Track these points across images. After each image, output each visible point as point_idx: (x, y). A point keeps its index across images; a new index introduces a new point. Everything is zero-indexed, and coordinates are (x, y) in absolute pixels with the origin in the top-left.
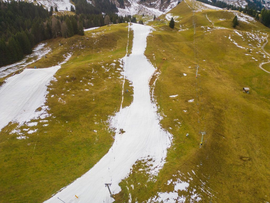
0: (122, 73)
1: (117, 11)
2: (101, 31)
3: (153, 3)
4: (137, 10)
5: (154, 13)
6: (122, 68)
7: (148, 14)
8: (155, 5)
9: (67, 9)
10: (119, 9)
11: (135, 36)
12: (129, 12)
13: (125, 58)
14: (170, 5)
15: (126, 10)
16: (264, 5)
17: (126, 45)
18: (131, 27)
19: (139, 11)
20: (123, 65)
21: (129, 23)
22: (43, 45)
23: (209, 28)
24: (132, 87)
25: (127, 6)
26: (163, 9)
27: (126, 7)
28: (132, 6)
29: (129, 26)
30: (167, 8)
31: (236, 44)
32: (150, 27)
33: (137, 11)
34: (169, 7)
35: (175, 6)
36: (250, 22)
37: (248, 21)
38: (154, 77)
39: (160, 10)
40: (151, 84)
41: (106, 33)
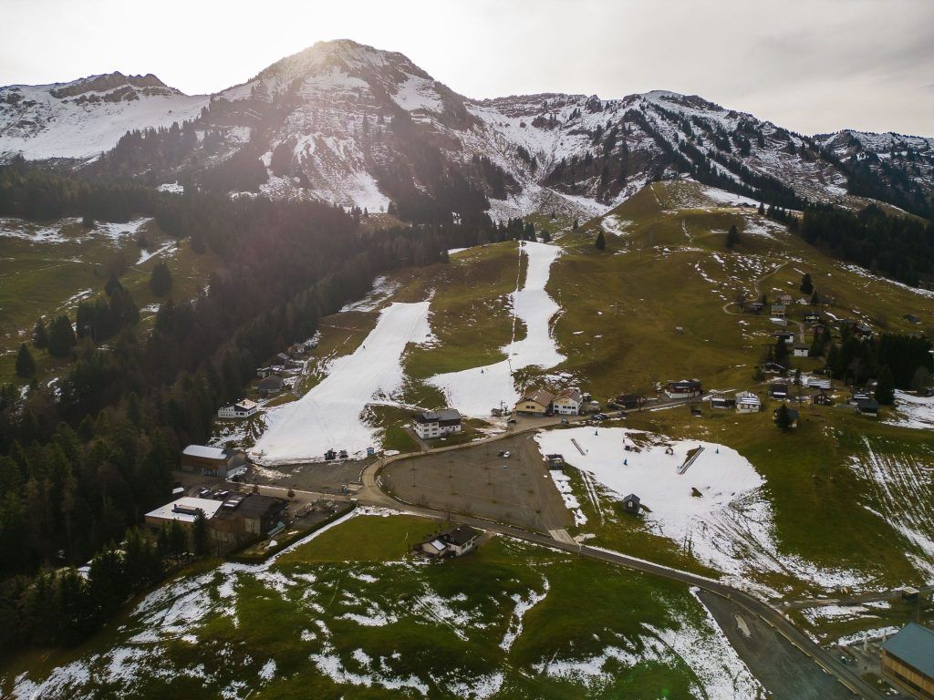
0: (511, 311)
1: (488, 207)
2: (473, 256)
3: (581, 183)
4: (536, 201)
5: (582, 209)
6: (511, 306)
7: (566, 212)
8: (586, 187)
9: (382, 209)
10: (492, 201)
11: (530, 263)
12: (516, 207)
13: (515, 294)
14: (625, 189)
15: (510, 203)
16: (919, 180)
17: (516, 277)
18: (524, 248)
19: (543, 205)
20: (512, 301)
21: (520, 242)
22: (384, 278)
23: (667, 249)
24: (525, 326)
25: (513, 193)
26: (607, 198)
27: (509, 196)
28: (525, 191)
29: (521, 247)
30: (616, 195)
31: (705, 275)
32: (558, 248)
33: (538, 205)
34: (622, 194)
35: (638, 190)
36: (777, 235)
37: (772, 233)
38: (555, 316)
39: (599, 201)
40: (551, 322)
41: (482, 259)
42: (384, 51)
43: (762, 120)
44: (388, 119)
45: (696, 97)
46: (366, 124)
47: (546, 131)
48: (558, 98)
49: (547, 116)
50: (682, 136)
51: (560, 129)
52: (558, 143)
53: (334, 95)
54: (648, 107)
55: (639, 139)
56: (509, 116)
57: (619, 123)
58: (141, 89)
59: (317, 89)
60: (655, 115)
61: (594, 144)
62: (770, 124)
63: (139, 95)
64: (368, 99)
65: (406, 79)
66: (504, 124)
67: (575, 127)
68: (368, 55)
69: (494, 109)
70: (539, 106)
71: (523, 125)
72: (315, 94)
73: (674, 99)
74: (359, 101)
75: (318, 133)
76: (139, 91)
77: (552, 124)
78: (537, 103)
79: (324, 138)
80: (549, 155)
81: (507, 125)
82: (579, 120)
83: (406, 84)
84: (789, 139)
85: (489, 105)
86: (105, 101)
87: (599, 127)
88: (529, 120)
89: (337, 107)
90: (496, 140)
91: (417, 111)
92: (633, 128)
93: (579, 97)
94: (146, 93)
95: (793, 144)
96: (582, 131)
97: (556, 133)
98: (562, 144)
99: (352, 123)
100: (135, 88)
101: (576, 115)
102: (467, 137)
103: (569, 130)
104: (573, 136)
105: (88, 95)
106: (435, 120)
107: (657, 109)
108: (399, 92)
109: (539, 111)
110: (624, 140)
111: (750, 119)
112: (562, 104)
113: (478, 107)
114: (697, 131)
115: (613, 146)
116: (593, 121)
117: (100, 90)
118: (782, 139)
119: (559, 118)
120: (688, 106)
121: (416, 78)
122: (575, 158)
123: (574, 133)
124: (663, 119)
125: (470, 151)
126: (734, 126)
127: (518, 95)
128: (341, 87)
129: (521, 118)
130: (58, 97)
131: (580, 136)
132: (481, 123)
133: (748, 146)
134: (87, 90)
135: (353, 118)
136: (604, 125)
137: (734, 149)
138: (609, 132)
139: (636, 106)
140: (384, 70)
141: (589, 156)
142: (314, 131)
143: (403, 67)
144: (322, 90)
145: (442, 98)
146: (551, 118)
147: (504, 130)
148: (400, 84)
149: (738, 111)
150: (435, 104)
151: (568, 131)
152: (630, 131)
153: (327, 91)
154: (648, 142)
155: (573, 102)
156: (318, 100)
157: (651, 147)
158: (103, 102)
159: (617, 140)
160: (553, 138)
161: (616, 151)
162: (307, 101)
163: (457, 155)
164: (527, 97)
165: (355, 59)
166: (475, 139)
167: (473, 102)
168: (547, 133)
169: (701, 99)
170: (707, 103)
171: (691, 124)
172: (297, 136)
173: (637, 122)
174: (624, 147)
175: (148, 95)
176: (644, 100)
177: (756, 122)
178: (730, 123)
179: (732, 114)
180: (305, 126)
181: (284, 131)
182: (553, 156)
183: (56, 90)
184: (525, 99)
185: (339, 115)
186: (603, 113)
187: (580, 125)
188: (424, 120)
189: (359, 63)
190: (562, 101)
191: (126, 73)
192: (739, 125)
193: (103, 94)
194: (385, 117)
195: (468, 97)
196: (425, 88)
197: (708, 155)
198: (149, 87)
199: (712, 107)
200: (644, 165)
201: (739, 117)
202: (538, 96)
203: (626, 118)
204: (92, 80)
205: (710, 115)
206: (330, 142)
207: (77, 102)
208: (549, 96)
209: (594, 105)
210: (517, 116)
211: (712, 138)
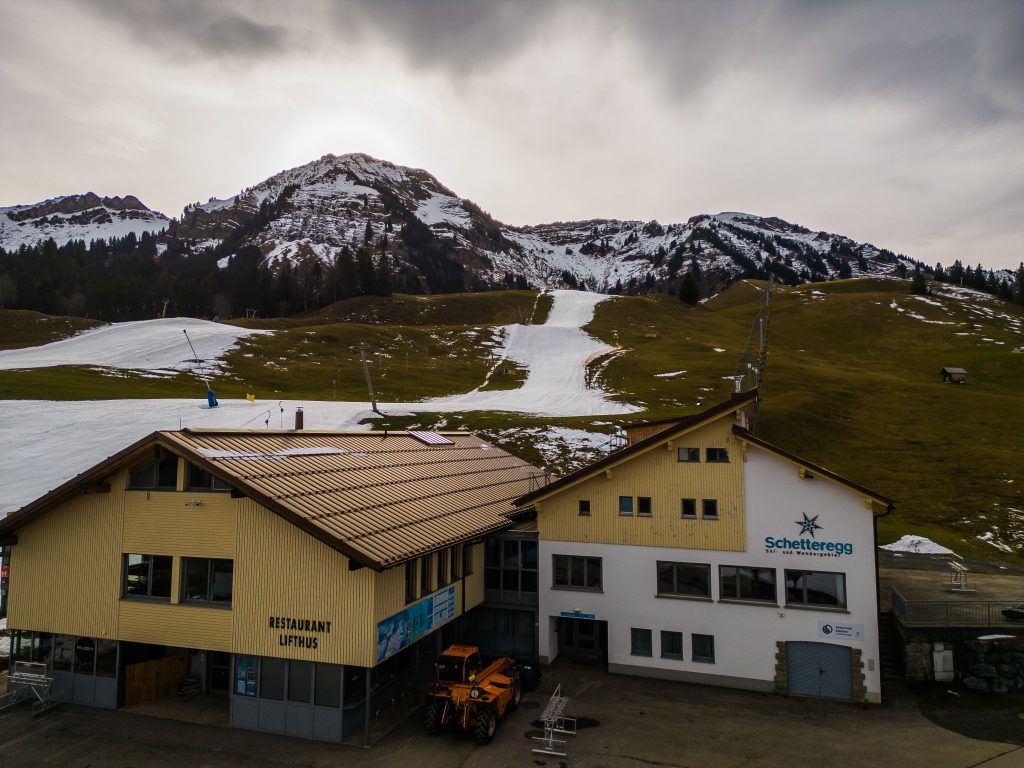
0: (495, 351)
6: (499, 343)
13: (513, 327)
20: (502, 337)
24: (526, 371)
42: (405, 168)
43: (860, 242)
44: (397, 228)
45: (776, 219)
46: (369, 233)
47: (596, 258)
48: (610, 225)
49: (598, 243)
50: (764, 255)
51: (614, 256)
52: (612, 270)
53: (334, 202)
54: (719, 226)
55: (712, 257)
56: (553, 244)
57: (687, 241)
58: (118, 212)
59: (313, 195)
60: (729, 234)
61: (655, 267)
62: (871, 246)
63: (113, 218)
64: (375, 206)
65: (430, 196)
66: (546, 251)
67: (631, 253)
68: (384, 171)
69: (535, 236)
70: (588, 233)
71: (569, 252)
72: (310, 200)
73: (750, 221)
74: (365, 209)
75: (306, 240)
76: (114, 214)
77: (604, 251)
78: (586, 230)
79: (311, 245)
80: (601, 282)
81: (550, 252)
82: (637, 244)
83: (428, 201)
84: (897, 262)
85: (529, 232)
86: (70, 223)
87: (661, 249)
88: (576, 248)
89: (335, 214)
90: (536, 266)
91: (437, 226)
92: (703, 246)
93: (635, 224)
94: (123, 216)
95: (903, 266)
96: (640, 256)
97: (608, 260)
98: (616, 270)
99: (352, 230)
100: (111, 211)
101: (632, 239)
102: (499, 259)
103: (625, 255)
104: (630, 262)
105: (50, 217)
106: (460, 236)
107: (731, 228)
108: (419, 209)
109: (589, 237)
110: (694, 259)
111: (845, 241)
112: (615, 231)
113: (516, 234)
114: (784, 252)
115: (680, 266)
116: (652, 245)
117: (67, 212)
118: (889, 261)
119: (612, 244)
120: (767, 228)
121: (442, 197)
122: (633, 281)
123: (631, 258)
124: (739, 238)
125: (500, 271)
126: (827, 248)
127: (564, 222)
128: (344, 194)
129: (567, 245)
130: (15, 220)
131: (637, 262)
132: (518, 248)
133: (848, 270)
134: (51, 212)
135: (354, 226)
136: (667, 247)
137: (831, 272)
138: (674, 251)
139: (705, 224)
140: (403, 186)
141: (650, 278)
142: (301, 237)
143: (426, 184)
144: (320, 197)
145: (470, 216)
146: (602, 244)
147: (547, 257)
148: (421, 201)
149: (829, 232)
150: (463, 221)
151: (622, 257)
152: (700, 249)
153: (326, 198)
154: (724, 261)
155: (628, 228)
156: (312, 207)
157: (728, 265)
158: (67, 225)
159: (684, 259)
160: (605, 265)
161: (684, 270)
162: (299, 208)
163: (486, 273)
164: (574, 223)
165: (368, 173)
166: (509, 261)
167: (510, 228)
168: (598, 261)
169: (782, 221)
170: (789, 225)
171: (775, 244)
172: (277, 242)
173: (709, 240)
174: (695, 266)
175: (124, 218)
176: (714, 220)
177: (852, 243)
178: (821, 245)
179: (822, 236)
180: (290, 231)
181: (261, 237)
182: (606, 283)
183: (16, 212)
184: (572, 226)
185: (336, 223)
186: (664, 237)
187: (638, 250)
188: (445, 235)
189: (372, 176)
190: (614, 228)
191: (102, 195)
192: (833, 247)
193: (69, 216)
194: (393, 225)
195: (504, 223)
196: (451, 205)
197: (801, 275)
198: (127, 210)
199: (796, 229)
200: (719, 286)
201: (831, 239)
202: (587, 223)
203: (694, 237)
204: (60, 200)
205: (795, 237)
206: (318, 249)
207: (36, 224)
208: (600, 222)
209: (653, 230)
210: (562, 243)
211: (800, 258)
